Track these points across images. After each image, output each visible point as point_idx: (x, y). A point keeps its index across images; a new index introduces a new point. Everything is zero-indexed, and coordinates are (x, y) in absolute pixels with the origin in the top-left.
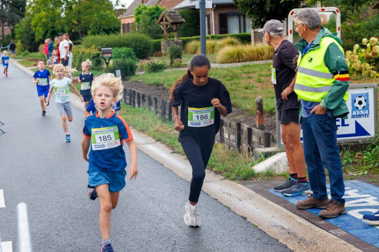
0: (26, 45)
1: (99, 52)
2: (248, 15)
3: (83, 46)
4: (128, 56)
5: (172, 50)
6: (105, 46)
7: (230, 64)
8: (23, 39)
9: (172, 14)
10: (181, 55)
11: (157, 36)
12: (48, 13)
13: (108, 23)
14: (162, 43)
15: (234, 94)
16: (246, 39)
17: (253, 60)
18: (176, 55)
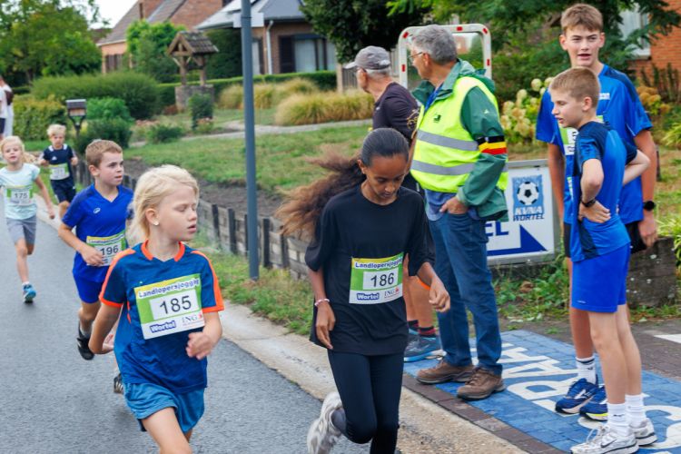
1: (63, 107)
2: (331, 38)
3: (33, 97)
4: (115, 115)
5: (195, 102)
6: (73, 95)
7: (298, 128)
9: (194, 38)
10: (212, 111)
11: (168, 77)
13: (78, 55)
14: (177, 90)
16: (327, 82)
17: (340, 119)
18: (203, 111)
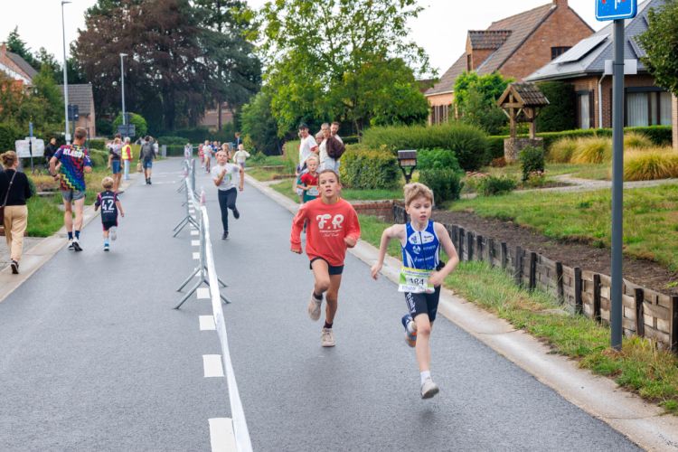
0: (260, 143)
1: (394, 157)
3: (363, 146)
4: (445, 166)
5: (526, 155)
6: (402, 146)
7: (634, 183)
8: (254, 132)
9: (525, 89)
10: (543, 164)
11: (494, 129)
12: (303, 85)
13: (407, 105)
14: (506, 142)
15: (657, 240)
16: (662, 137)
18: (534, 164)
